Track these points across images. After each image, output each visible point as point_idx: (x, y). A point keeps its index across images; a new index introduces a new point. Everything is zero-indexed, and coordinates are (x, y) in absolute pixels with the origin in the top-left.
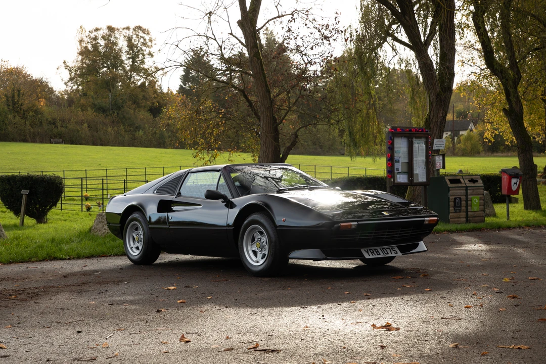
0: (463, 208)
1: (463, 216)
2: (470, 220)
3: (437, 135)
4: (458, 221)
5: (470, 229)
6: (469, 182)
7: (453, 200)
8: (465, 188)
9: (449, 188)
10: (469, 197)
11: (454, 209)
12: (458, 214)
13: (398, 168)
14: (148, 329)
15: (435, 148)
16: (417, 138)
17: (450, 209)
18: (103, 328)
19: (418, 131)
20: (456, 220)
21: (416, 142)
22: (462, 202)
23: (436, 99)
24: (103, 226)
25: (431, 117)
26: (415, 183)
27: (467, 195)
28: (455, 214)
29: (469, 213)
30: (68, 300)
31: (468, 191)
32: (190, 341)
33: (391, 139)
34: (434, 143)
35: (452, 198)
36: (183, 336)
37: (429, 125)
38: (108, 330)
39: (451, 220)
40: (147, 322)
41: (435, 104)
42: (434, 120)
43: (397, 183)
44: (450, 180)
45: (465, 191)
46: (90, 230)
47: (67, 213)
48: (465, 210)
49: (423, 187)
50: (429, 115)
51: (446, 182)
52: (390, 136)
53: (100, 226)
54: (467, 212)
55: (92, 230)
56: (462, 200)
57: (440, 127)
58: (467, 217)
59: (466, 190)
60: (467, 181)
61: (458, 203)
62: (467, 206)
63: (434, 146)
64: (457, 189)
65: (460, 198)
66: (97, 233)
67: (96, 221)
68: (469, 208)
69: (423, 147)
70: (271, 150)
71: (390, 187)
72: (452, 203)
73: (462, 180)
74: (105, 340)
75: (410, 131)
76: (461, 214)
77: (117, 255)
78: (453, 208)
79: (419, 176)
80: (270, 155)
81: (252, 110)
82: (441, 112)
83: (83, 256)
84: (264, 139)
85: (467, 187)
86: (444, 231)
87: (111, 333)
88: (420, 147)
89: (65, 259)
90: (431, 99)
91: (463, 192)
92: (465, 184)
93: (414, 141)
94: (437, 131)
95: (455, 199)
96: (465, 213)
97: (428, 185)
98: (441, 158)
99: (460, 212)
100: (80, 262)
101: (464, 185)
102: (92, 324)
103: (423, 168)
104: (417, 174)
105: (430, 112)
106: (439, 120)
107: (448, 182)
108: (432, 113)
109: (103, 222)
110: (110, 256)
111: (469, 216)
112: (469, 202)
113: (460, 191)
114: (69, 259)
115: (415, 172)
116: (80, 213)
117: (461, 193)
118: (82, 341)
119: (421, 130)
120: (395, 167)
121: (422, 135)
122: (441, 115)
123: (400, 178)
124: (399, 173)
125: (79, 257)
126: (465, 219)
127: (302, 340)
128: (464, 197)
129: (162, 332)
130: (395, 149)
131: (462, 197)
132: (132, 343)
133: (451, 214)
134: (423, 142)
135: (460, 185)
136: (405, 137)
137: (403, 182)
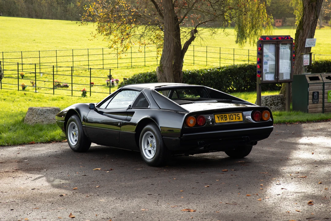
0: (320, 100)
1: (320, 107)
2: (326, 109)
3: (308, 35)
4: (315, 110)
5: (318, 120)
6: (326, 79)
7: (312, 94)
8: (322, 84)
9: (309, 84)
10: (326, 91)
11: (313, 100)
12: (316, 105)
13: (266, 69)
14: (53, 208)
15: (307, 46)
16: (283, 44)
17: (309, 101)
18: (26, 207)
19: (284, 39)
20: (314, 109)
21: (282, 48)
22: (320, 95)
23: (309, 5)
24: (33, 117)
25: (304, 20)
26: (280, 81)
27: (324, 90)
28: (313, 105)
29: (325, 104)
30: (6, 185)
31: (325, 86)
32: (74, 217)
33: (261, 46)
34: (306, 42)
35: (311, 92)
36: (71, 214)
37: (303, 27)
38: (29, 209)
39: (309, 110)
40: (53, 203)
41: (307, 9)
42: (306, 23)
43: (265, 81)
44: (309, 77)
45: (322, 87)
46: (23, 120)
47: (6, 92)
48: (322, 102)
49: (288, 83)
50: (303, 19)
51: (306, 79)
52: (260, 44)
53: (31, 117)
54: (323, 103)
55: (25, 120)
56: (319, 93)
57: (312, 29)
58: (323, 107)
59: (324, 86)
60: (324, 78)
61: (316, 96)
62: (323, 98)
63: (306, 44)
64: (315, 84)
65: (318, 92)
66: (28, 123)
67: (28, 113)
68: (325, 100)
69: (287, 51)
70: (172, 45)
71: (259, 84)
72: (310, 97)
73: (320, 77)
74: (26, 215)
75: (277, 39)
76: (318, 104)
77: (42, 143)
78: (311, 101)
79: (284, 74)
80: (172, 50)
81: (158, 11)
82: (313, 16)
83: (18, 143)
84: (167, 36)
85: (324, 83)
86: (297, 122)
87: (31, 211)
88: (285, 51)
89: (4, 146)
90: (304, 5)
91: (321, 87)
92: (323, 80)
93: (280, 47)
94: (309, 32)
95: (314, 93)
96: (322, 104)
97: (291, 82)
98: (308, 56)
99: (317, 103)
100: (15, 149)
101: (322, 82)
102: (20, 204)
103: (288, 68)
104: (283, 74)
105: (303, 16)
106: (311, 23)
107: (308, 79)
108: (305, 17)
109: (33, 114)
110: (37, 143)
111: (325, 106)
112: (326, 95)
113: (318, 87)
114: (8, 146)
115: (280, 72)
116: (17, 92)
117: (319, 88)
118: (13, 216)
119: (286, 38)
120: (264, 68)
121: (287, 42)
122: (313, 19)
123: (268, 77)
124: (267, 73)
125: (15, 144)
126: (321, 109)
127: (137, 217)
128: (322, 91)
129: (60, 211)
130: (264, 54)
131: (319, 91)
132: (42, 218)
133: (309, 105)
134: (288, 47)
135: (318, 81)
136: (272, 44)
137: (270, 80)
